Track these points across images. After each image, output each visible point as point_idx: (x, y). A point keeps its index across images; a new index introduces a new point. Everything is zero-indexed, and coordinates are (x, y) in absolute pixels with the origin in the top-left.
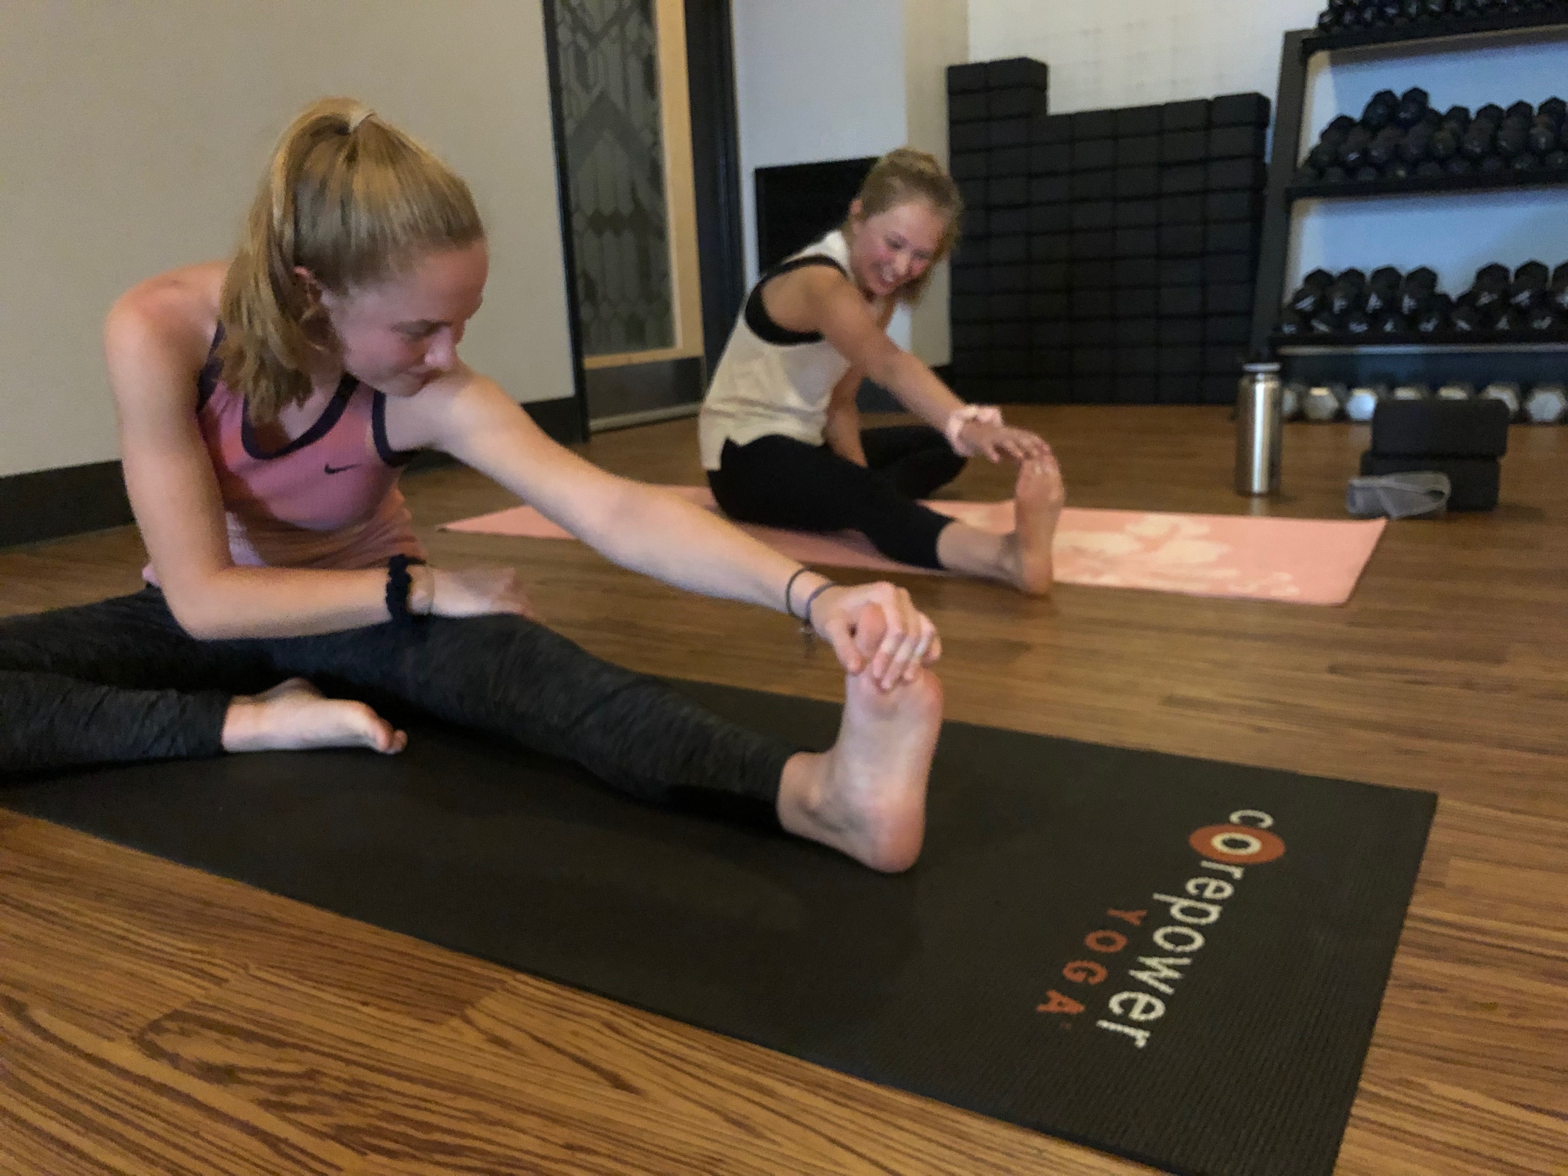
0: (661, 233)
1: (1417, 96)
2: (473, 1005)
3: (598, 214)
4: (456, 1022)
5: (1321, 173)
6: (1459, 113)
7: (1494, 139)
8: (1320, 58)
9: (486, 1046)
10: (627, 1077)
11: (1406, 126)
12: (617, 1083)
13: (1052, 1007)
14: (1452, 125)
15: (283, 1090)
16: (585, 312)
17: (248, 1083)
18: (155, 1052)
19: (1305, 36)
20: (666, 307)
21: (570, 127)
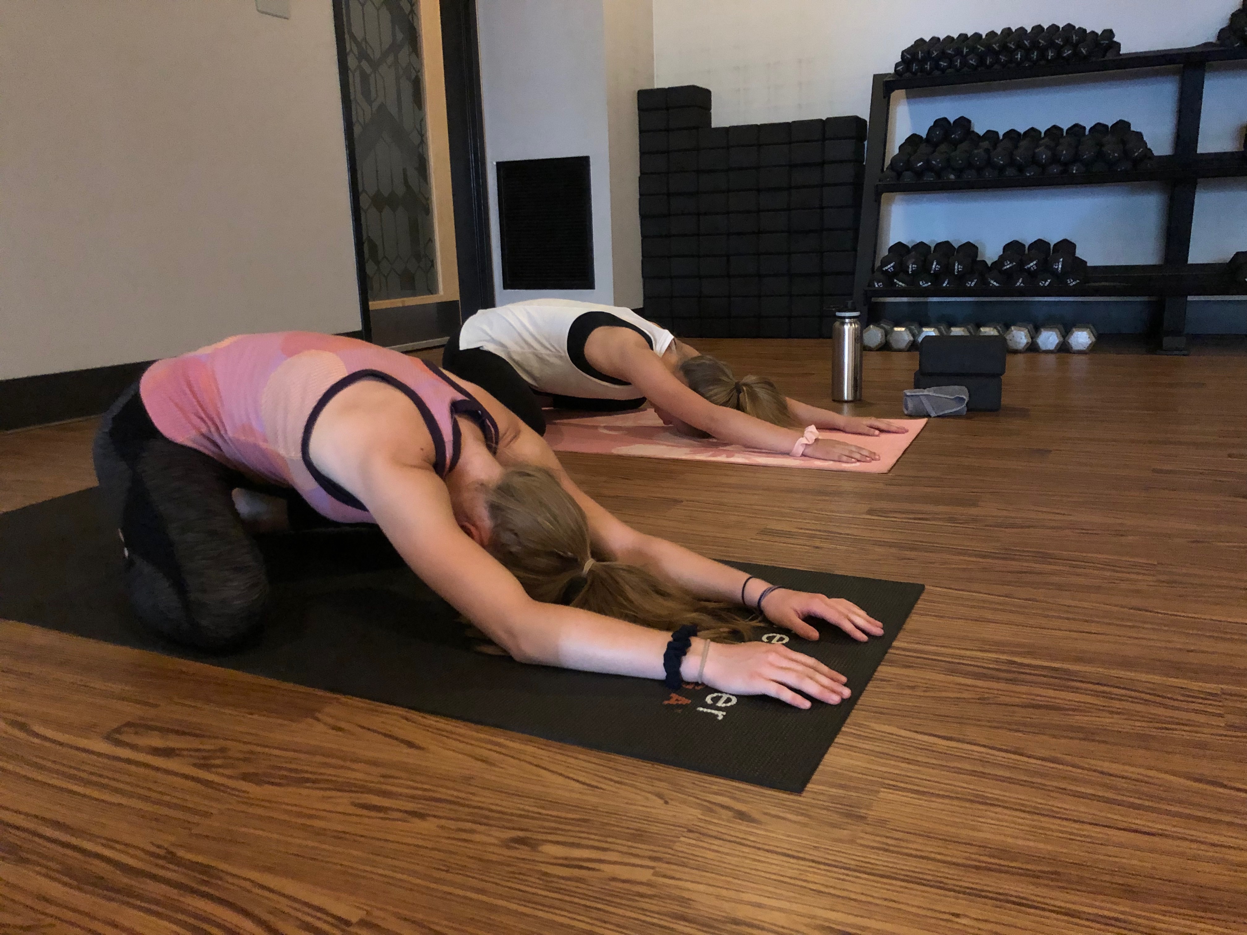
0: (427, 210)
1: (964, 123)
2: (319, 712)
3: (378, 193)
4: (310, 720)
5: (899, 175)
6: (991, 135)
7: (1011, 155)
8: (898, 95)
9: (331, 731)
10: (417, 742)
11: (955, 144)
12: (410, 744)
13: (673, 702)
14: (986, 144)
15: (204, 758)
16: (370, 268)
17: (183, 756)
18: (119, 743)
19: (887, 79)
20: (432, 264)
21: (357, 130)
